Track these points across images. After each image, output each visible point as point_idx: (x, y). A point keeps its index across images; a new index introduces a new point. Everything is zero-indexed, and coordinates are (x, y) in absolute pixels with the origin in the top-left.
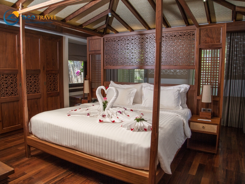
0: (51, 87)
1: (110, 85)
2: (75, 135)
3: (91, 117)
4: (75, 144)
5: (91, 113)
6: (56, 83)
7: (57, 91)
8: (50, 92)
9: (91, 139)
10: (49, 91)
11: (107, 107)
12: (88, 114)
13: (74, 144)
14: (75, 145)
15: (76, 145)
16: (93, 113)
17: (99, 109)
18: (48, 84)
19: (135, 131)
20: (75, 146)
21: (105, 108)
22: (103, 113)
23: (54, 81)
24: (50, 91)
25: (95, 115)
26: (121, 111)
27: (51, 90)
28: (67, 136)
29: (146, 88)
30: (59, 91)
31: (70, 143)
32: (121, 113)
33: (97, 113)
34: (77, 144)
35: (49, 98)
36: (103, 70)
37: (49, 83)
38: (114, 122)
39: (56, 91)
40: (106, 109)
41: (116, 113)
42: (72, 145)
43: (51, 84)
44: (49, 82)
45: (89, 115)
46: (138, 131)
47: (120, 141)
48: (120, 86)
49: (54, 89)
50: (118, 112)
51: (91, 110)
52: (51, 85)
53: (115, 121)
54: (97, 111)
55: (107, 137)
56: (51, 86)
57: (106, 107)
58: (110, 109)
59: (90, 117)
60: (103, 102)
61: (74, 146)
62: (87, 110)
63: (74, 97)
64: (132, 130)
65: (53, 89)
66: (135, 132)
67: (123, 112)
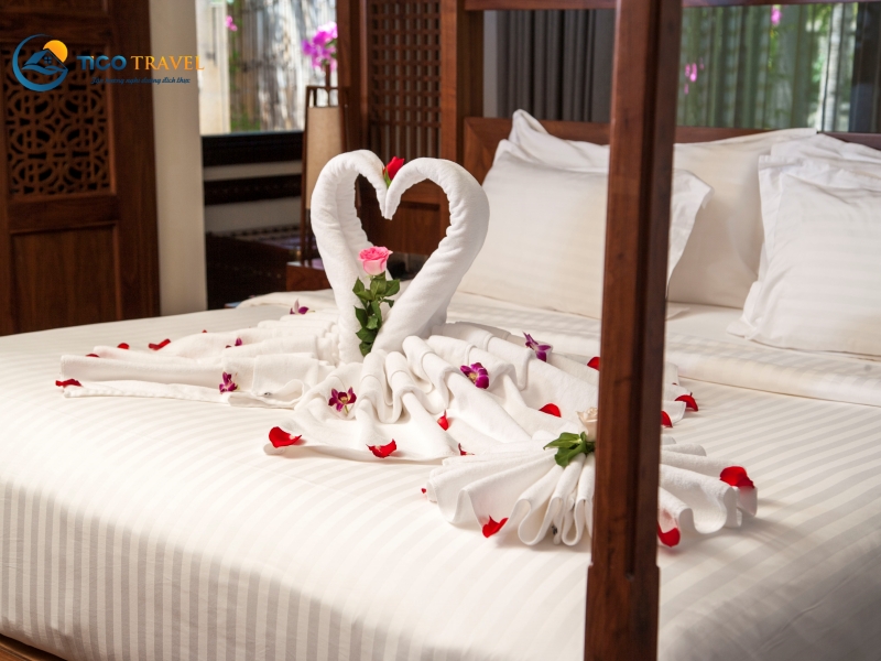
0: (43, 156)
1: (503, 146)
2: (71, 541)
3: (248, 401)
4: (69, 618)
5: (248, 371)
6: (90, 121)
7: (98, 192)
8: (36, 197)
9: (176, 586)
10: (28, 190)
11: (387, 328)
12: (227, 378)
13: (61, 623)
14: (67, 631)
15: (77, 629)
16: (270, 372)
17: (323, 343)
18: (19, 130)
19: (512, 540)
20: (66, 640)
21: (374, 333)
22: (342, 379)
23: (72, 107)
24: (36, 183)
25: (274, 388)
26: (489, 366)
27: (43, 176)
28: (20, 550)
29: (792, 172)
30: (113, 189)
31: (33, 613)
32: (483, 383)
33: (302, 372)
34: (85, 621)
35: (33, 243)
36: (454, 17)
37: (24, 122)
38: (385, 452)
39: (93, 187)
40: (379, 341)
41: (445, 379)
42: (49, 629)
43: (41, 127)
44: (32, 116)
45: (233, 388)
46: (540, 546)
47: (371, 622)
48: (584, 155)
49: (75, 173)
50: (466, 371)
51: (262, 345)
52: (43, 136)
53: (399, 448)
54: (306, 357)
55: (288, 580)
56: (47, 147)
57: (380, 324)
58: (413, 344)
59: (233, 401)
60: (358, 288)
61: (59, 633)
62: (239, 343)
63: (256, 238)
64: (491, 528)
65: (61, 171)
66: (515, 554)
67: (509, 370)
